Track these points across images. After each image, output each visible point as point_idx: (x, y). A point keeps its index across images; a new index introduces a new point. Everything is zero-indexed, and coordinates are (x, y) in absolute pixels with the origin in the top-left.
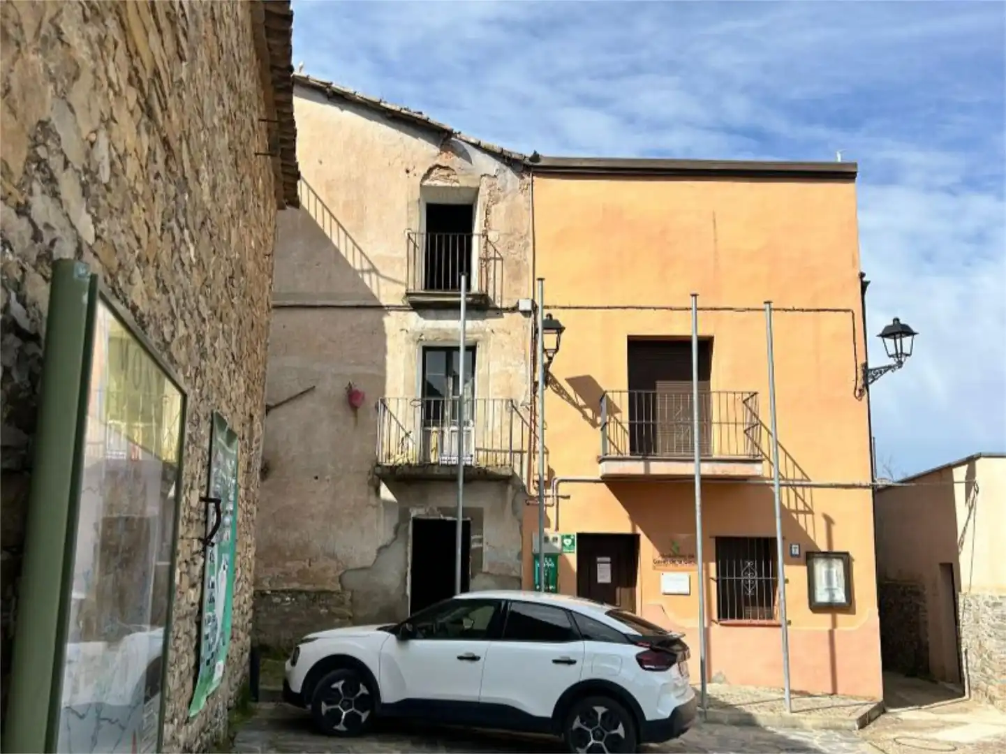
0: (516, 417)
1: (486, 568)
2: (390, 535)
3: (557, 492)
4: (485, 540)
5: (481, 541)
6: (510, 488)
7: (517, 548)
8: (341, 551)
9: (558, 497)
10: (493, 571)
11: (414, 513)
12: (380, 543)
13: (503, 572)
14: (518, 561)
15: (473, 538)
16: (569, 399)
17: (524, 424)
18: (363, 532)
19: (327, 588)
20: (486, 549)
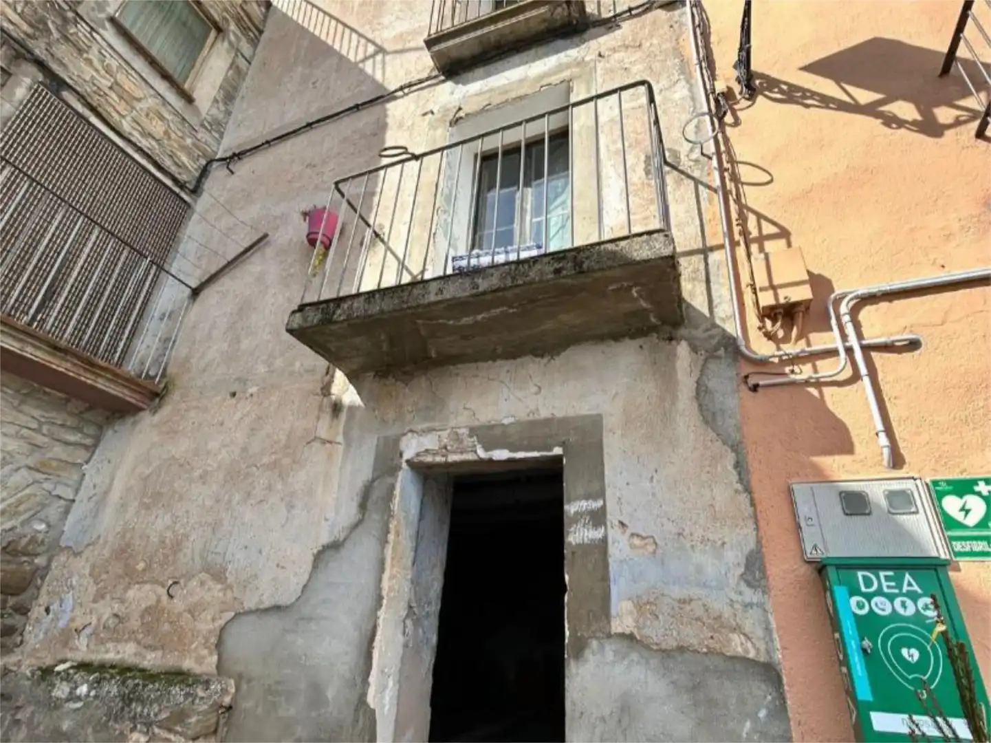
0: (678, 183)
1: (623, 618)
2: (349, 512)
3: (860, 336)
4: (612, 516)
5: (598, 518)
6: (683, 349)
7: (739, 541)
8: (238, 559)
9: (866, 349)
10: (654, 632)
11: (411, 448)
12: (325, 539)
13: (692, 636)
14: (750, 595)
15: (571, 508)
16: (826, 102)
17: (704, 192)
18: (291, 507)
19: (188, 664)
20: (619, 548)
